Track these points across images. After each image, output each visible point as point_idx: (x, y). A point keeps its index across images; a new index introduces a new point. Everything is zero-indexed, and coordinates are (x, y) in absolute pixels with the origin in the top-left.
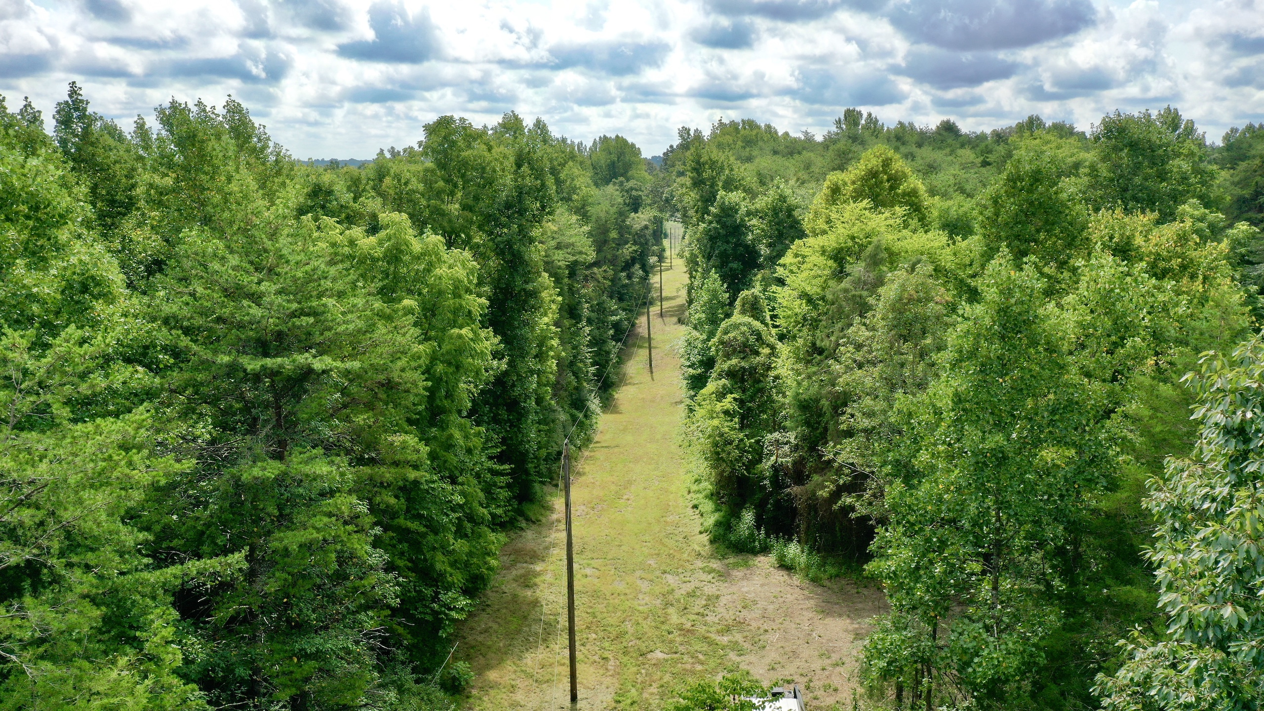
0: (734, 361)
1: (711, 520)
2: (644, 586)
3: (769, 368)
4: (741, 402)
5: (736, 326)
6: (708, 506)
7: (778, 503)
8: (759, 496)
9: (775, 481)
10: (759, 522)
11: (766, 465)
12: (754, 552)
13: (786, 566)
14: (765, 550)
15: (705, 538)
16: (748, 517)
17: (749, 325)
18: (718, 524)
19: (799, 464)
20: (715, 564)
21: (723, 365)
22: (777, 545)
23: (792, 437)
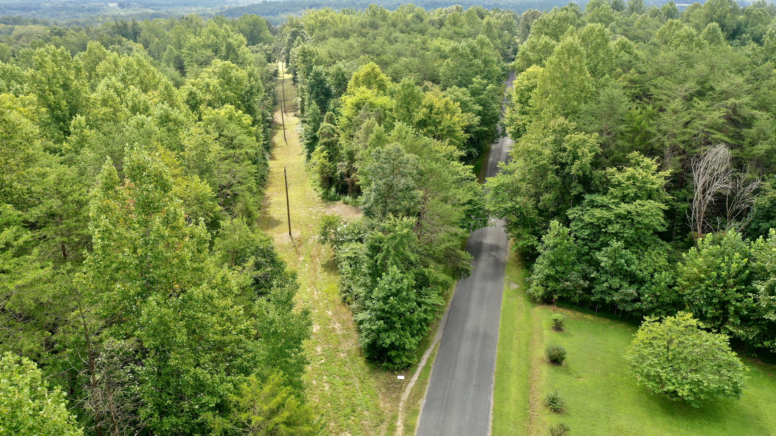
0: (326, 139)
1: (321, 193)
2: (303, 211)
3: (338, 141)
4: (329, 153)
5: (325, 127)
6: (319, 189)
7: (342, 185)
8: (336, 183)
9: (342, 178)
10: (337, 191)
11: (338, 173)
12: (336, 200)
13: (346, 203)
14: (339, 199)
15: (320, 198)
16: (333, 189)
17: (330, 126)
18: (324, 193)
19: (348, 172)
20: (324, 205)
21: (322, 141)
22: (343, 198)
23: (346, 163)
